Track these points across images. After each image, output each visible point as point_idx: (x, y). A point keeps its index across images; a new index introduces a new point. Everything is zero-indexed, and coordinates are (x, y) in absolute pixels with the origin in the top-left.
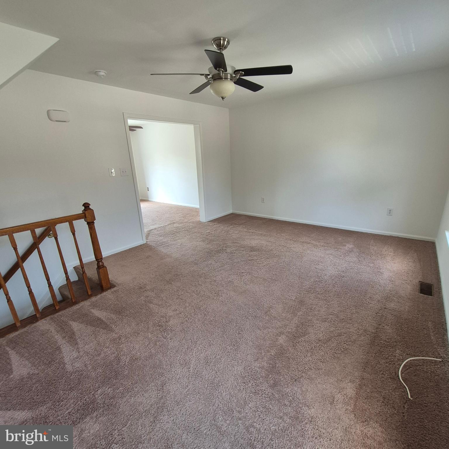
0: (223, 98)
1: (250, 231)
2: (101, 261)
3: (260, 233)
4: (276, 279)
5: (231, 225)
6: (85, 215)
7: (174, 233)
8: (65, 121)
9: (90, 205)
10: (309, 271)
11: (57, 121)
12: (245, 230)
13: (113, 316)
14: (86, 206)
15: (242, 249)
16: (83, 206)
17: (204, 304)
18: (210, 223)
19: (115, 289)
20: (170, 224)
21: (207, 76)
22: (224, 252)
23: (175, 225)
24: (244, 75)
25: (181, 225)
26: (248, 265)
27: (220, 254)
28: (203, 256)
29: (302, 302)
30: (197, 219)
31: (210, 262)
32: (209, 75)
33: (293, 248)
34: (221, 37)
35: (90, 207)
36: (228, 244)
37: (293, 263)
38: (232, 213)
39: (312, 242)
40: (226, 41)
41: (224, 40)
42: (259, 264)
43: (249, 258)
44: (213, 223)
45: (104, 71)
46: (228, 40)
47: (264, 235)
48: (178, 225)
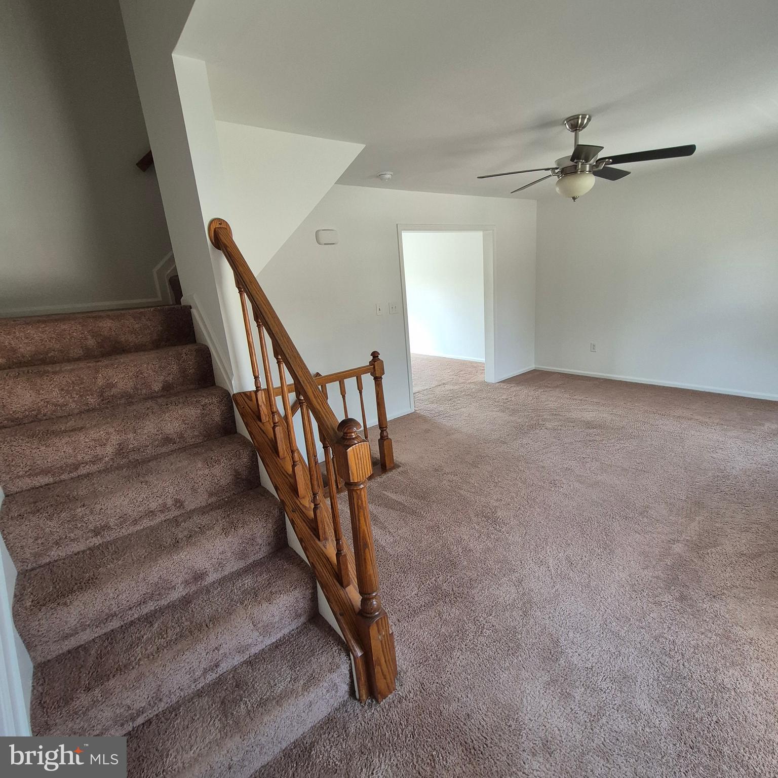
0: (574, 198)
1: (575, 397)
2: (386, 430)
3: (595, 400)
4: (645, 470)
5: (540, 388)
6: (374, 367)
7: (451, 398)
8: (333, 244)
9: (379, 354)
10: (700, 461)
11: (325, 244)
12: (567, 396)
13: (416, 501)
14: (375, 355)
15: (572, 424)
16: (371, 355)
17: (539, 495)
18: (502, 384)
19: (401, 469)
20: (440, 385)
21: (553, 169)
22: (543, 428)
23: (448, 387)
24: (612, 163)
25: (456, 387)
26: (589, 447)
27: (538, 431)
28: (511, 433)
29: (699, 504)
30: (480, 378)
31: (525, 441)
32: (557, 168)
33: (661, 426)
34: (579, 115)
35: (380, 357)
36: (545, 417)
37: (669, 448)
38: (534, 370)
39: (696, 418)
40: (586, 119)
41: (583, 118)
42: (608, 446)
43: (588, 438)
44: (508, 385)
45: (390, 173)
46: (589, 116)
47: (603, 405)
48: (452, 388)
